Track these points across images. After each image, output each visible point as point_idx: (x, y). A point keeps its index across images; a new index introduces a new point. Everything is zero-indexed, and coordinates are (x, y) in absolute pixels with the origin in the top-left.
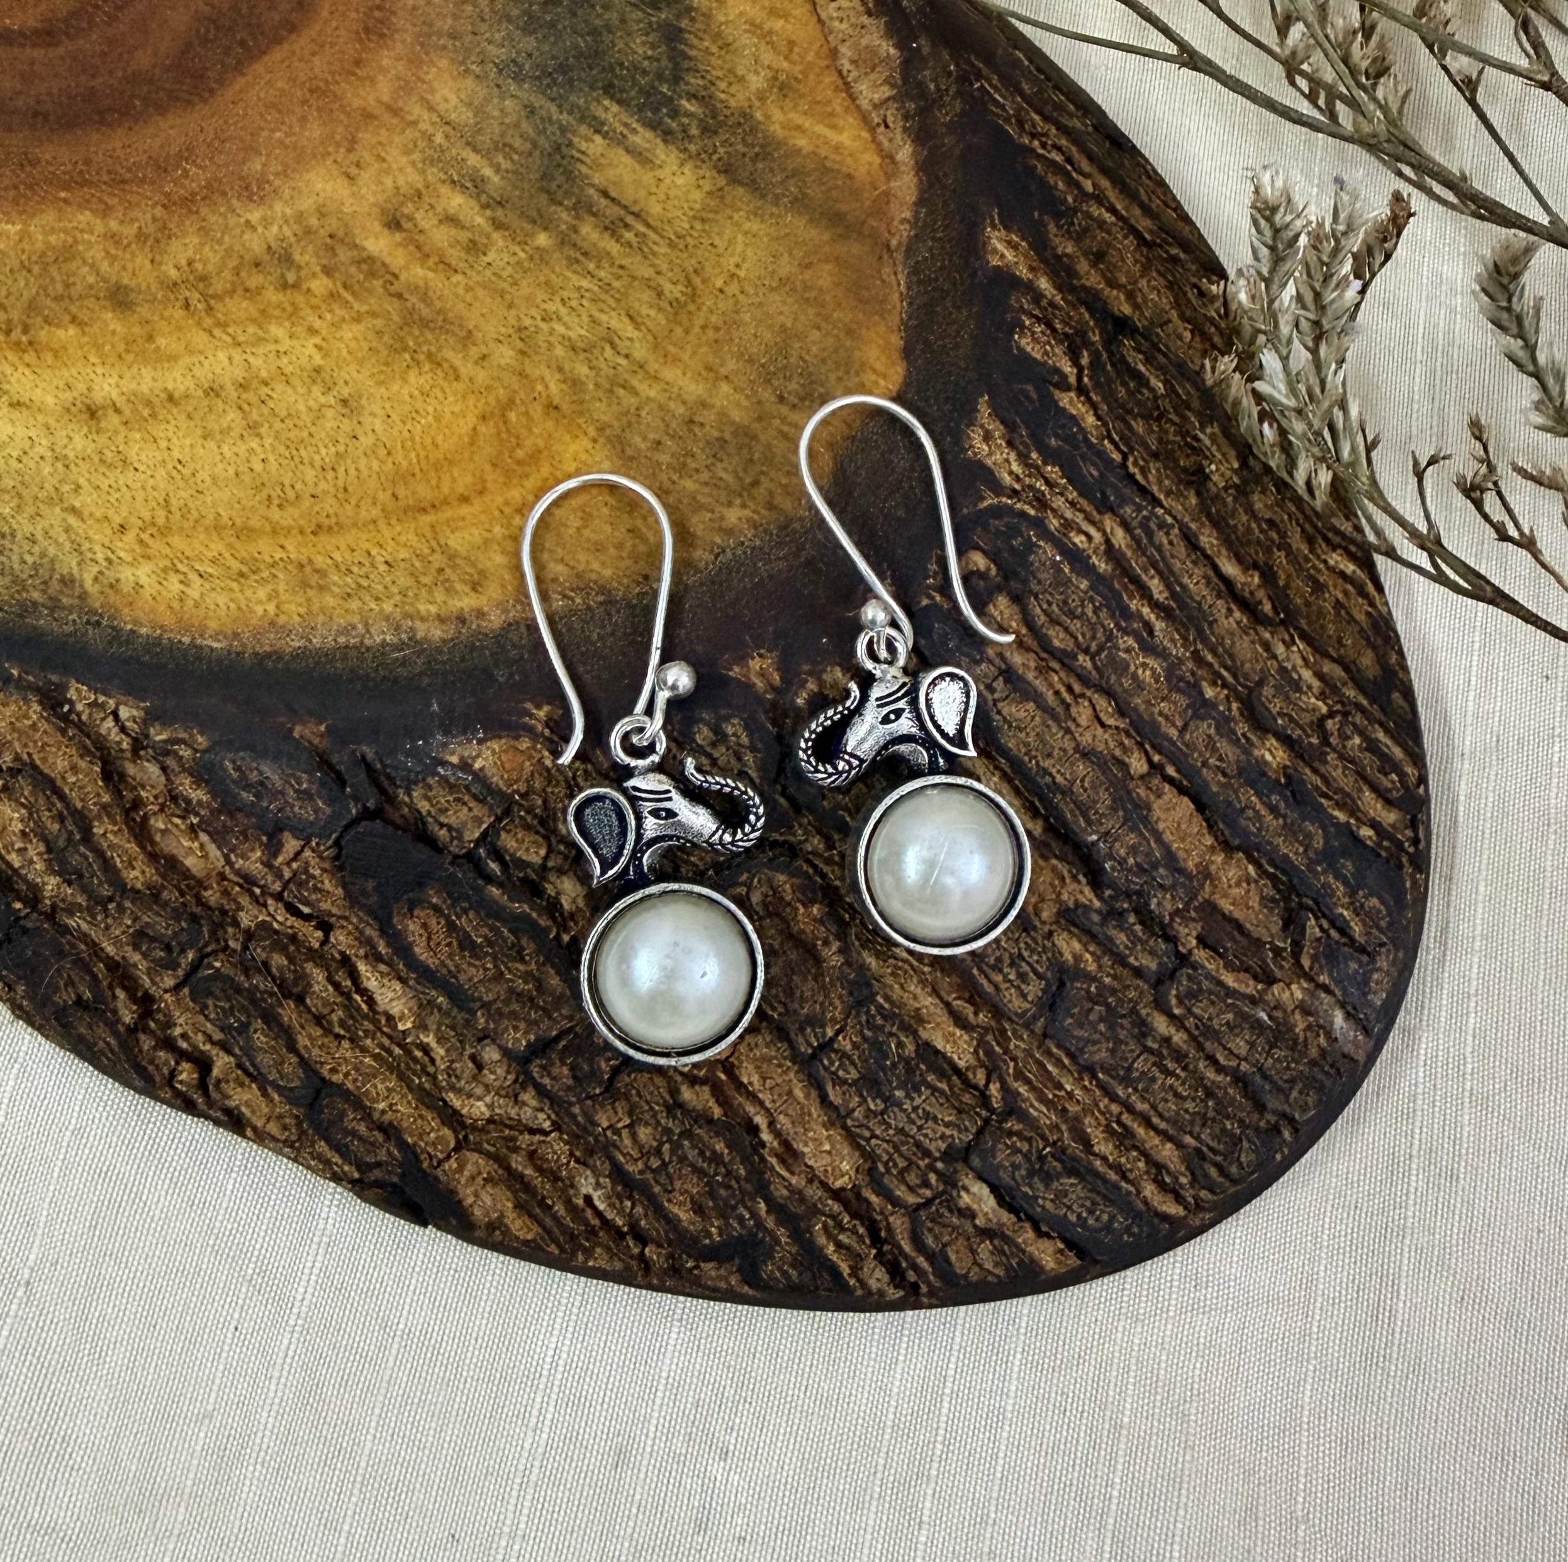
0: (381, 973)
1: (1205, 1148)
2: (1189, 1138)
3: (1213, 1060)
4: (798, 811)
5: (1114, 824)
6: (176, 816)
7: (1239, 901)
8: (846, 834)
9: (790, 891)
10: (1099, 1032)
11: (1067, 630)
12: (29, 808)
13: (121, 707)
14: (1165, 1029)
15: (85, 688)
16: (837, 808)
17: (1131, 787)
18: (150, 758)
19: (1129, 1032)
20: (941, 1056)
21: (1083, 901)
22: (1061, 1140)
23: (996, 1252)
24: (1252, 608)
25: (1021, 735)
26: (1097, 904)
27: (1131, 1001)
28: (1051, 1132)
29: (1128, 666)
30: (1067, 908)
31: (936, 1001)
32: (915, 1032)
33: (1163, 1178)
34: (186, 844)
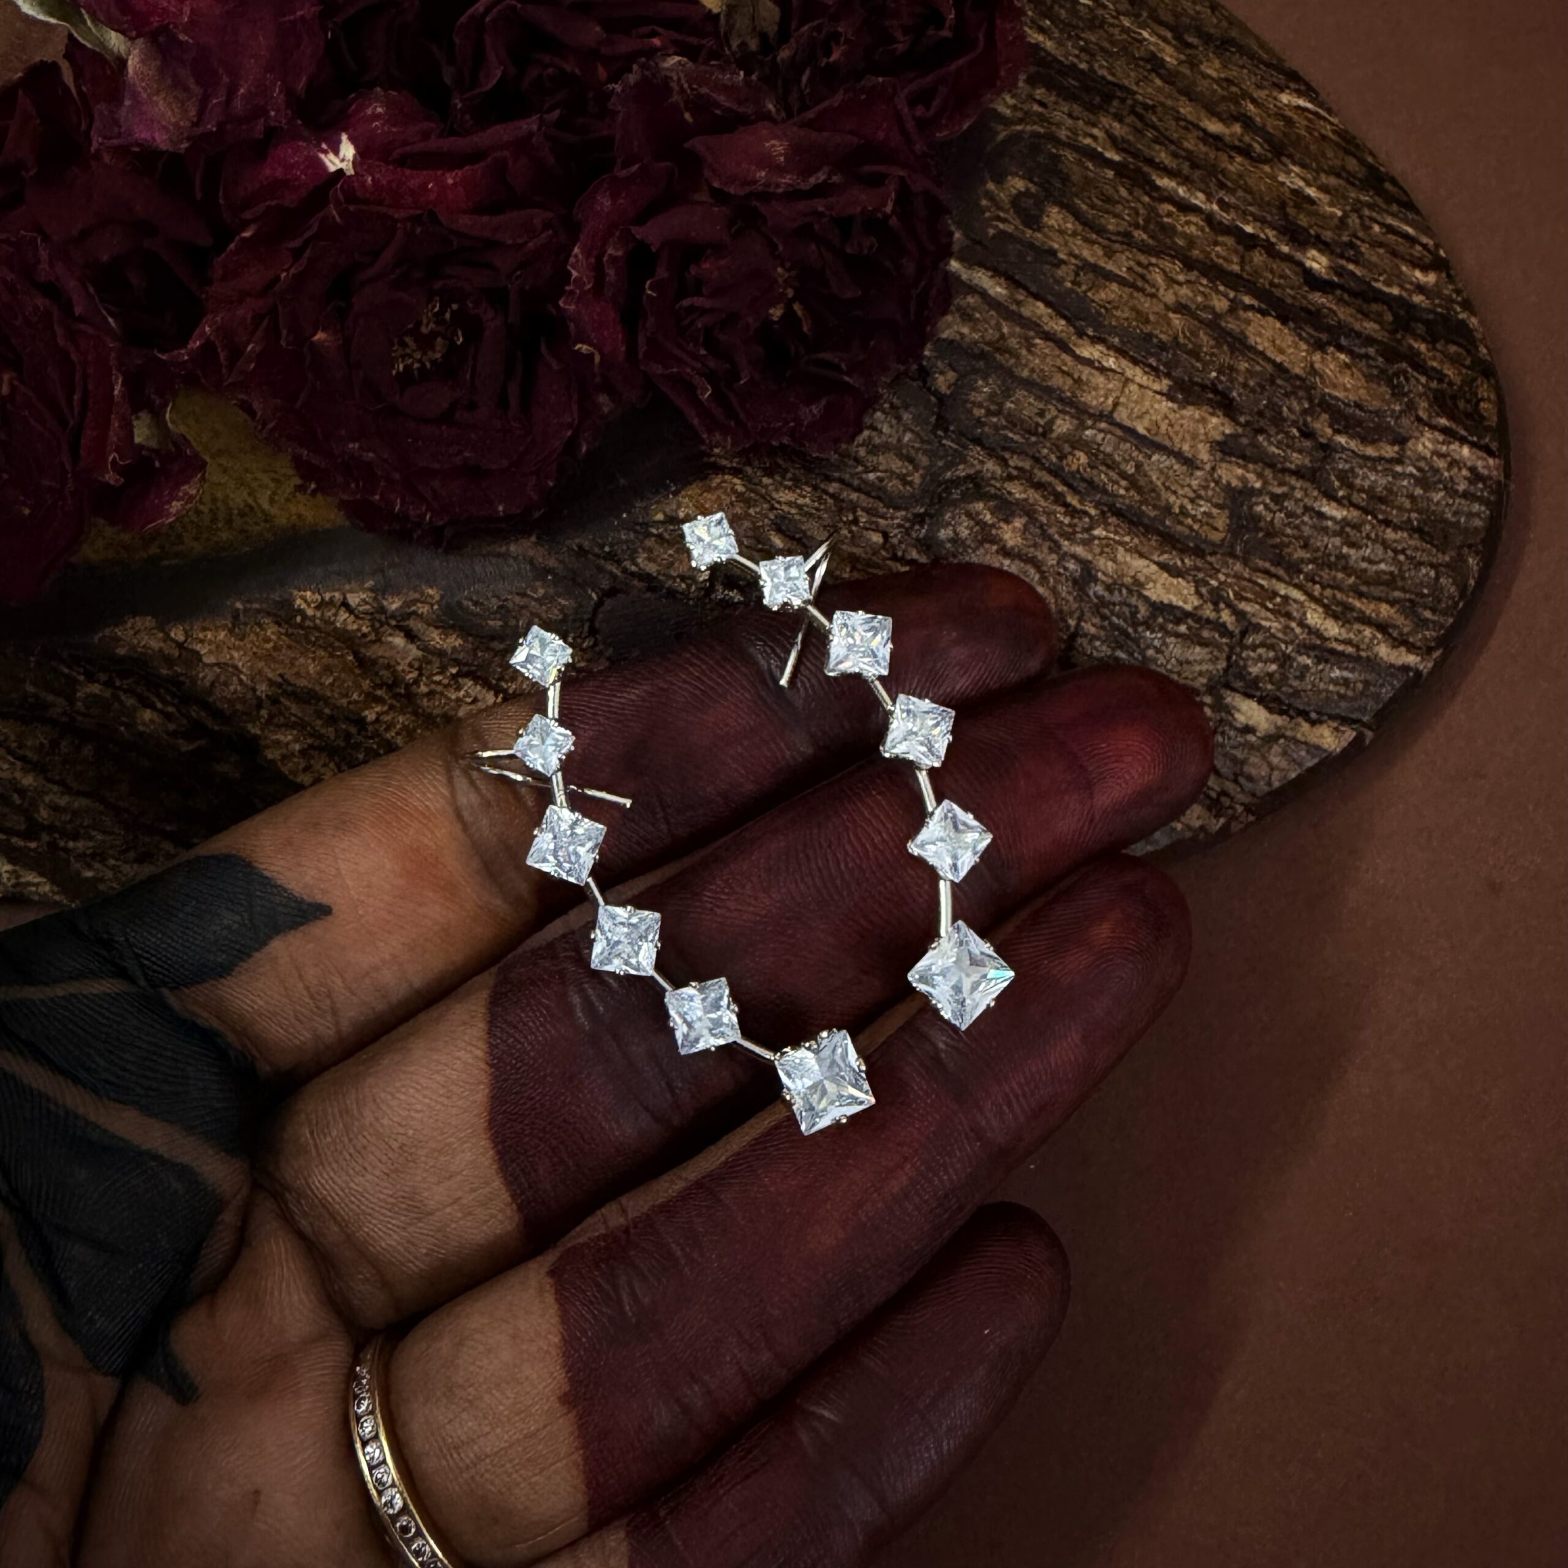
1: (1413, 597)
2: (1397, 594)
3: (1387, 523)
4: (965, 448)
5: (1225, 358)
6: (435, 675)
7: (1349, 386)
8: (1013, 452)
9: (988, 517)
10: (1288, 536)
11: (1116, 216)
12: (301, 725)
13: (348, 596)
14: (1339, 513)
15: (309, 594)
16: (996, 428)
17: (1223, 324)
18: (390, 631)
19: (1311, 527)
20: (1170, 608)
21: (1228, 431)
22: (1297, 637)
23: (1285, 753)
24: (1245, 152)
25: (1118, 313)
26: (1240, 430)
27: (1301, 500)
28: (1285, 633)
29: (1175, 227)
30: (1218, 443)
31: (1146, 562)
32: (1141, 596)
33: (1390, 635)
34: (453, 695)
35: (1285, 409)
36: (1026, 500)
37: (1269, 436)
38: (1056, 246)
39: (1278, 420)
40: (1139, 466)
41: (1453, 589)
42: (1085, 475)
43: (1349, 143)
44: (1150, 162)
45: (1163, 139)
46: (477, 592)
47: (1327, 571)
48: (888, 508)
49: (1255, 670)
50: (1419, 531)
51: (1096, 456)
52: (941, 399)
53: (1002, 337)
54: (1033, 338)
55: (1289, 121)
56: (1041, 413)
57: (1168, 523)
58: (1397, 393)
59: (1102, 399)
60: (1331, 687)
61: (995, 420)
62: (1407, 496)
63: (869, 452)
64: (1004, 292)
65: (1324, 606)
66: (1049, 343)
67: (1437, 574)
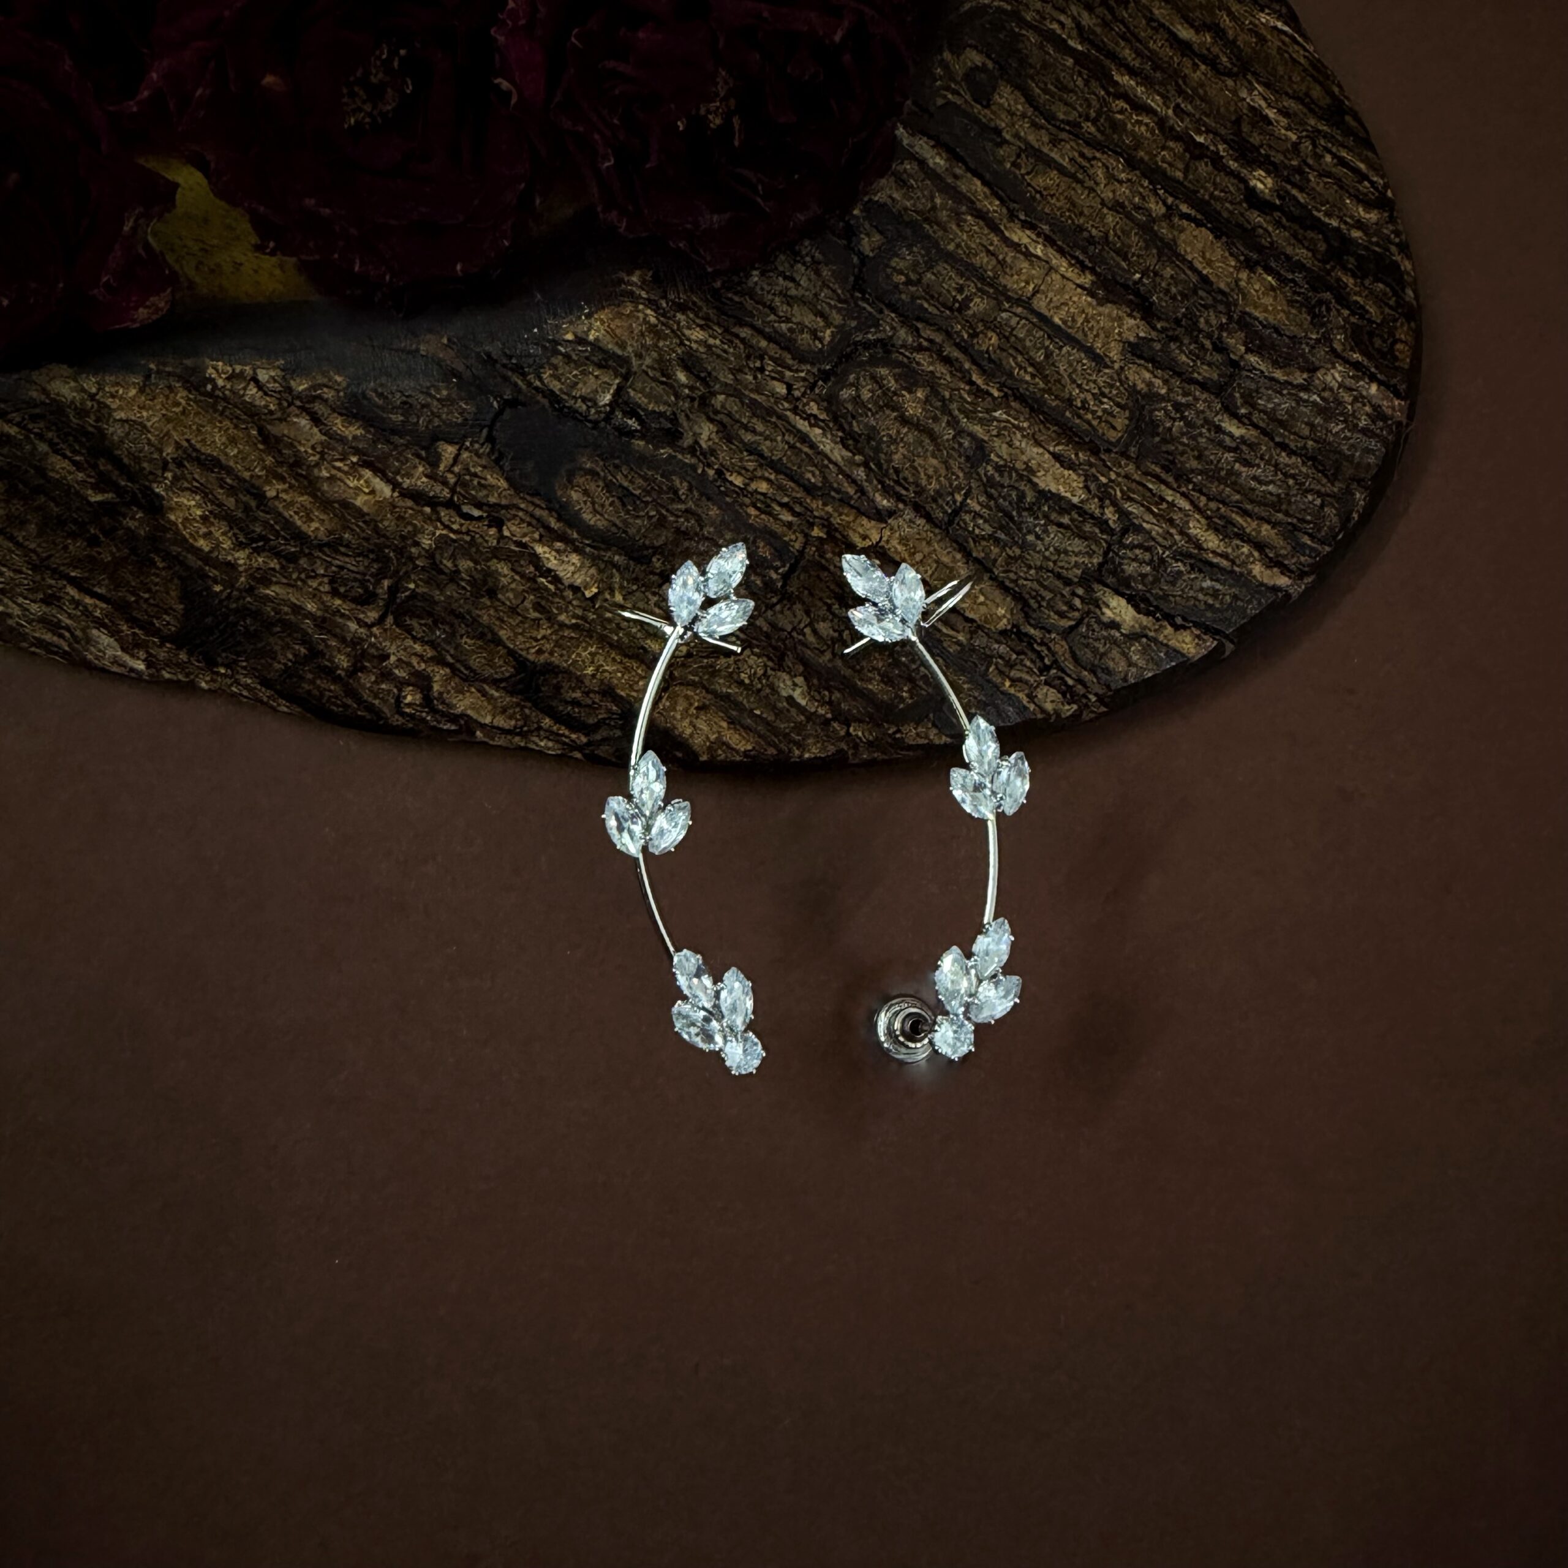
0: (558, 551)
1: (1295, 521)
2: (1280, 516)
3: (1283, 446)
4: (881, 312)
5: (1151, 262)
6: (337, 460)
7: (1270, 308)
8: (927, 322)
9: (893, 382)
10: (1184, 444)
11: (1066, 104)
12: (203, 491)
13: (259, 371)
14: (1237, 430)
15: (220, 364)
16: (914, 298)
17: (1156, 228)
18: (297, 412)
19: (1208, 439)
20: (1057, 498)
21: (1142, 334)
22: (1175, 543)
23: (1144, 651)
24: (1212, 63)
25: (1053, 201)
26: (1154, 334)
27: (1203, 412)
28: (1165, 539)
29: (1125, 125)
30: (1130, 343)
31: (1041, 450)
32: (1030, 481)
33: (1267, 556)
34: (352, 483)
35: (1202, 320)
36: (931, 372)
37: (1182, 343)
38: (1003, 125)
39: (1193, 329)
40: (1049, 355)
41: (1335, 519)
42: (993, 356)
43: (1318, 71)
44: (1113, 56)
45: (1130, 37)
46: (382, 385)
47: (1216, 483)
48: (794, 359)
49: (1130, 568)
50: (1313, 459)
51: (1007, 339)
52: (863, 259)
53: (934, 208)
54: (963, 214)
55: (1262, 39)
56: (960, 290)
57: (1068, 414)
58: (1317, 320)
59: (1023, 284)
60: (1201, 596)
61: (913, 289)
62: (1307, 424)
63: (782, 302)
64: (942, 163)
65: (1208, 518)
66: (982, 223)
67: (1323, 501)
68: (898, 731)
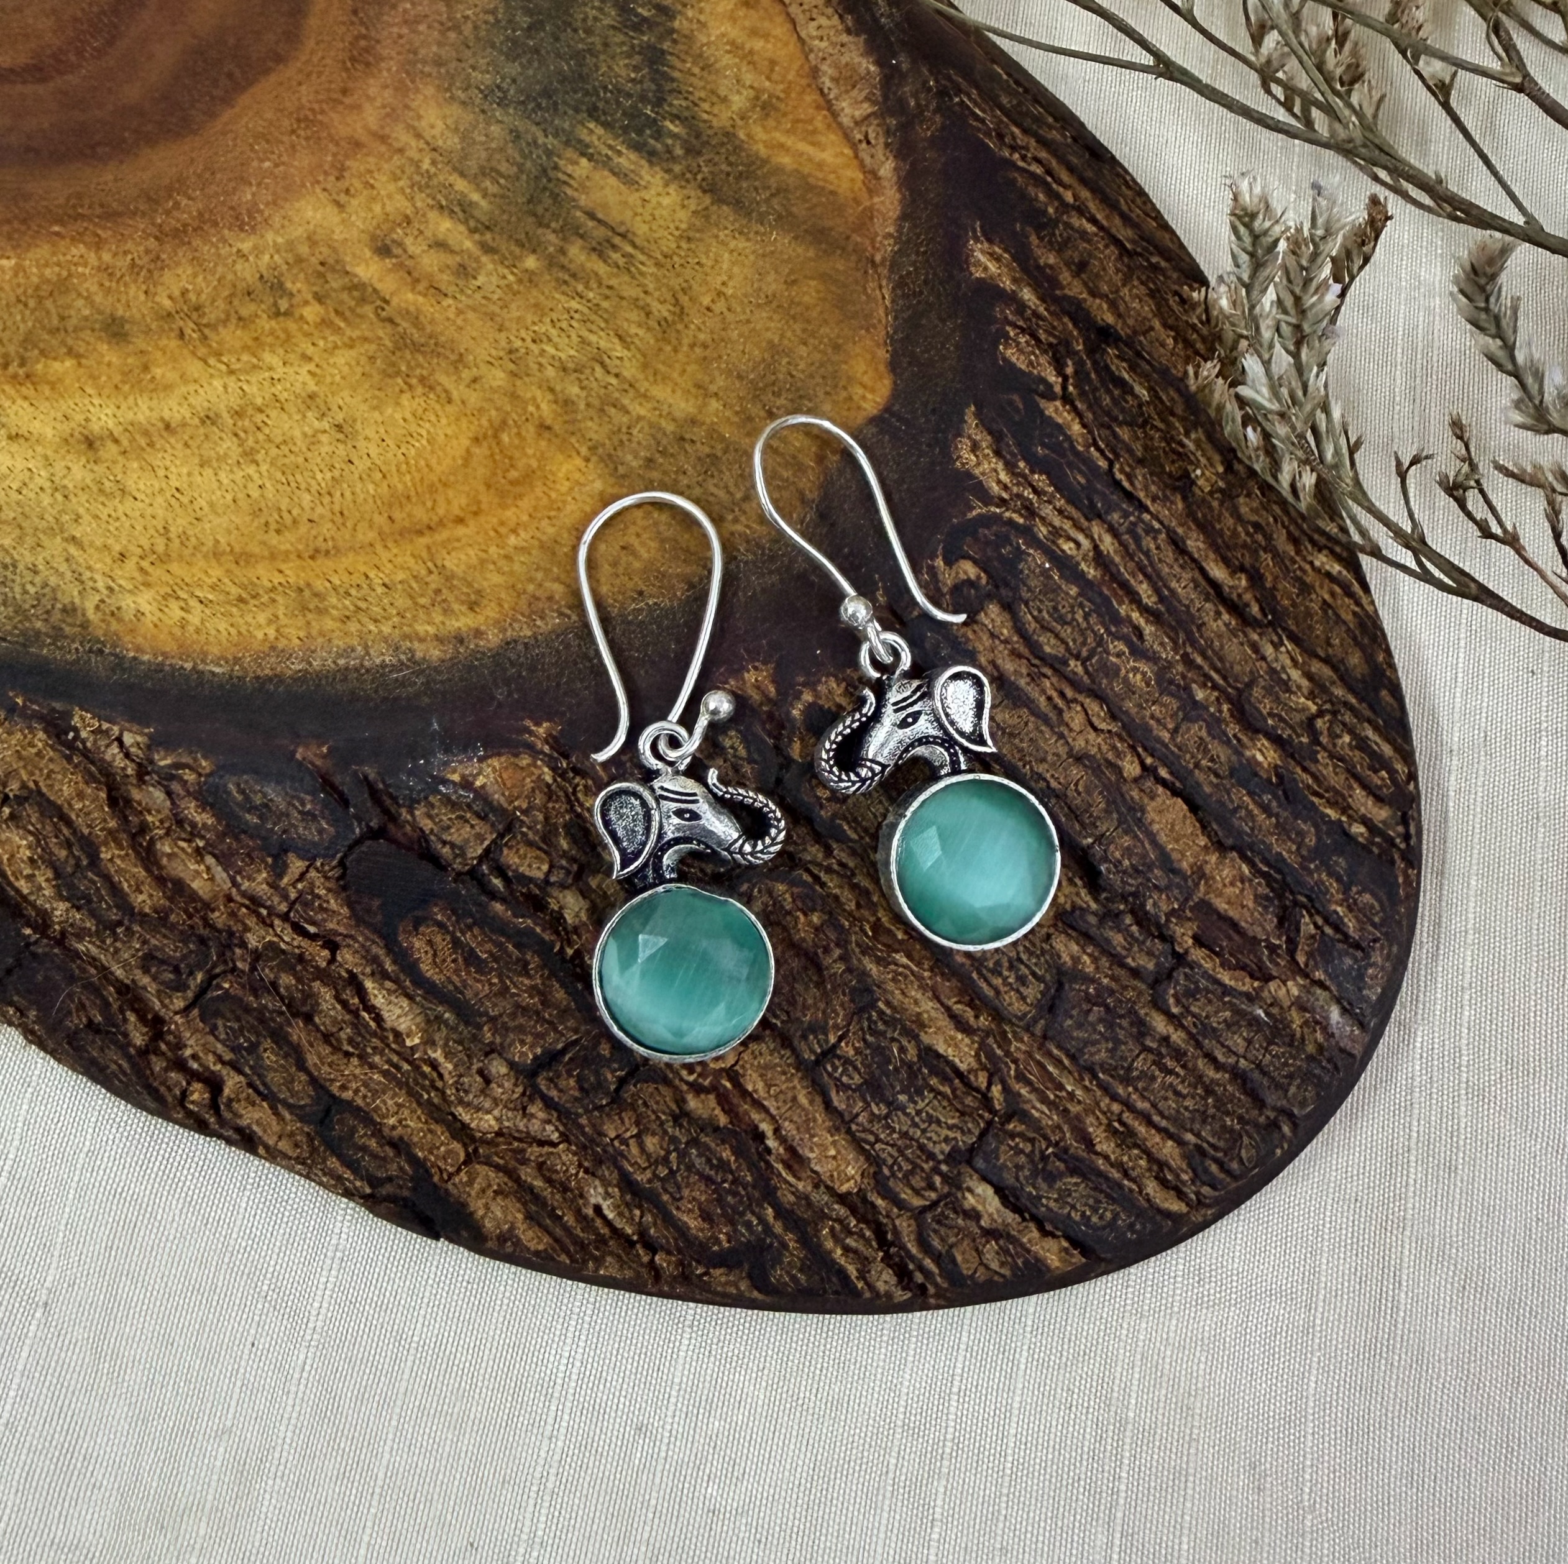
0: (388, 991)
1: (1205, 1145)
2: (1189, 1137)
5: (1109, 827)
6: (182, 840)
7: (1234, 901)
8: (842, 845)
9: (790, 900)
10: (1098, 1032)
11: (1057, 637)
12: (36, 836)
13: (125, 734)
14: (1164, 1030)
15: (88, 716)
16: (834, 816)
17: (1125, 790)
18: (153, 783)
19: (1128, 1032)
20: (942, 1060)
21: (1080, 904)
22: (1064, 1140)
23: (1001, 1252)
24: (1239, 611)
26: (1094, 906)
27: (1129, 1001)
28: (1053, 1133)
29: (1119, 669)
30: (1064, 911)
31: (937, 1006)
32: (917, 1036)
33: (1164, 1176)
34: (193, 867)
35: (1151, 902)
36: (837, 897)
37: (1122, 922)
39: (1139, 909)
41: (1253, 1152)
44: (1126, 591)
45: (1152, 572)
46: (246, 782)
47: (1124, 1085)
49: (1006, 1157)
50: (1243, 1079)
52: (790, 762)
57: (974, 976)
61: (835, 806)
65: (1107, 1119)
67: (1242, 1128)
68: (706, 1273)
